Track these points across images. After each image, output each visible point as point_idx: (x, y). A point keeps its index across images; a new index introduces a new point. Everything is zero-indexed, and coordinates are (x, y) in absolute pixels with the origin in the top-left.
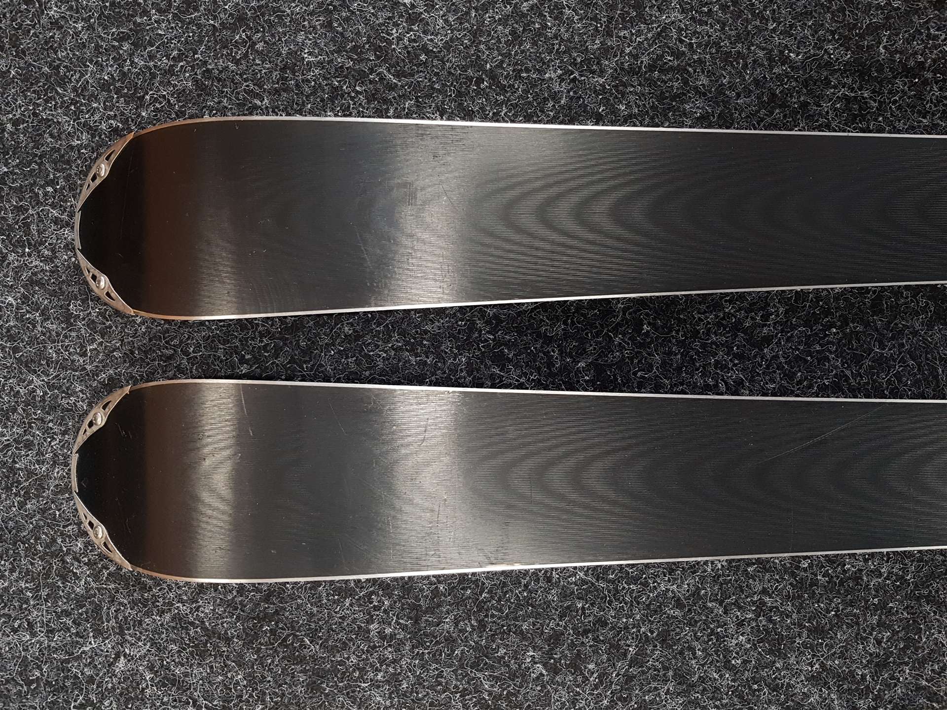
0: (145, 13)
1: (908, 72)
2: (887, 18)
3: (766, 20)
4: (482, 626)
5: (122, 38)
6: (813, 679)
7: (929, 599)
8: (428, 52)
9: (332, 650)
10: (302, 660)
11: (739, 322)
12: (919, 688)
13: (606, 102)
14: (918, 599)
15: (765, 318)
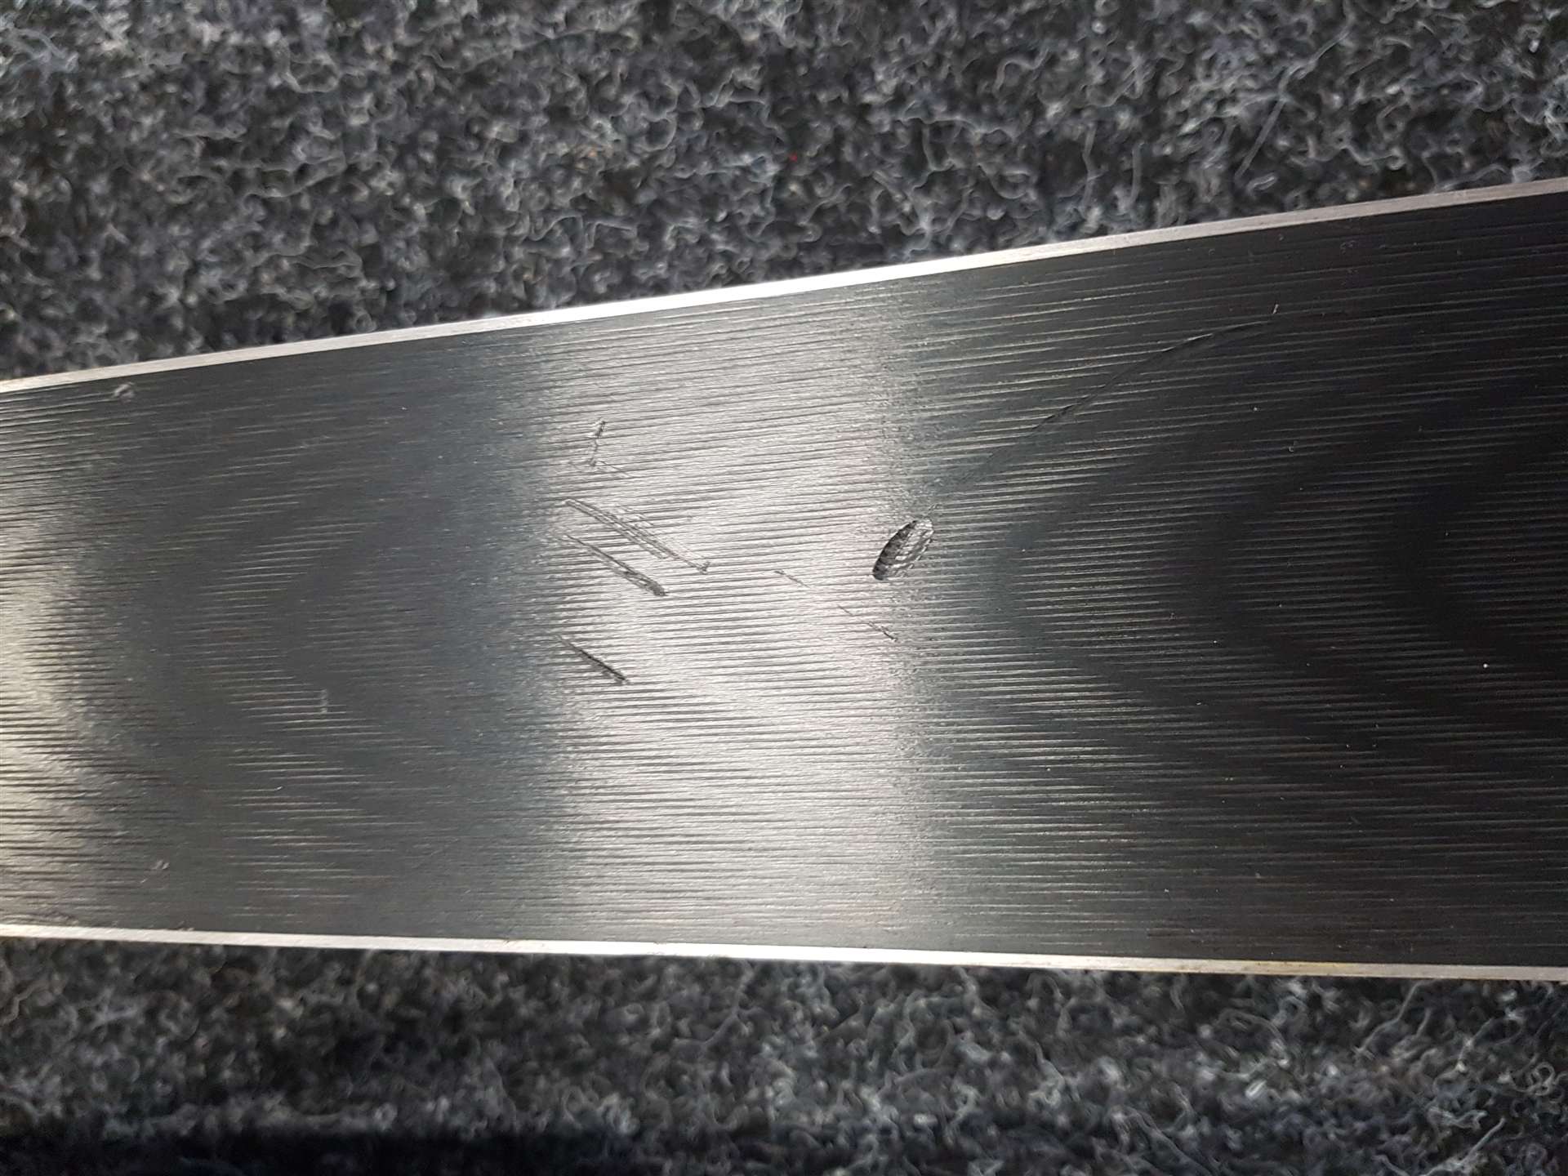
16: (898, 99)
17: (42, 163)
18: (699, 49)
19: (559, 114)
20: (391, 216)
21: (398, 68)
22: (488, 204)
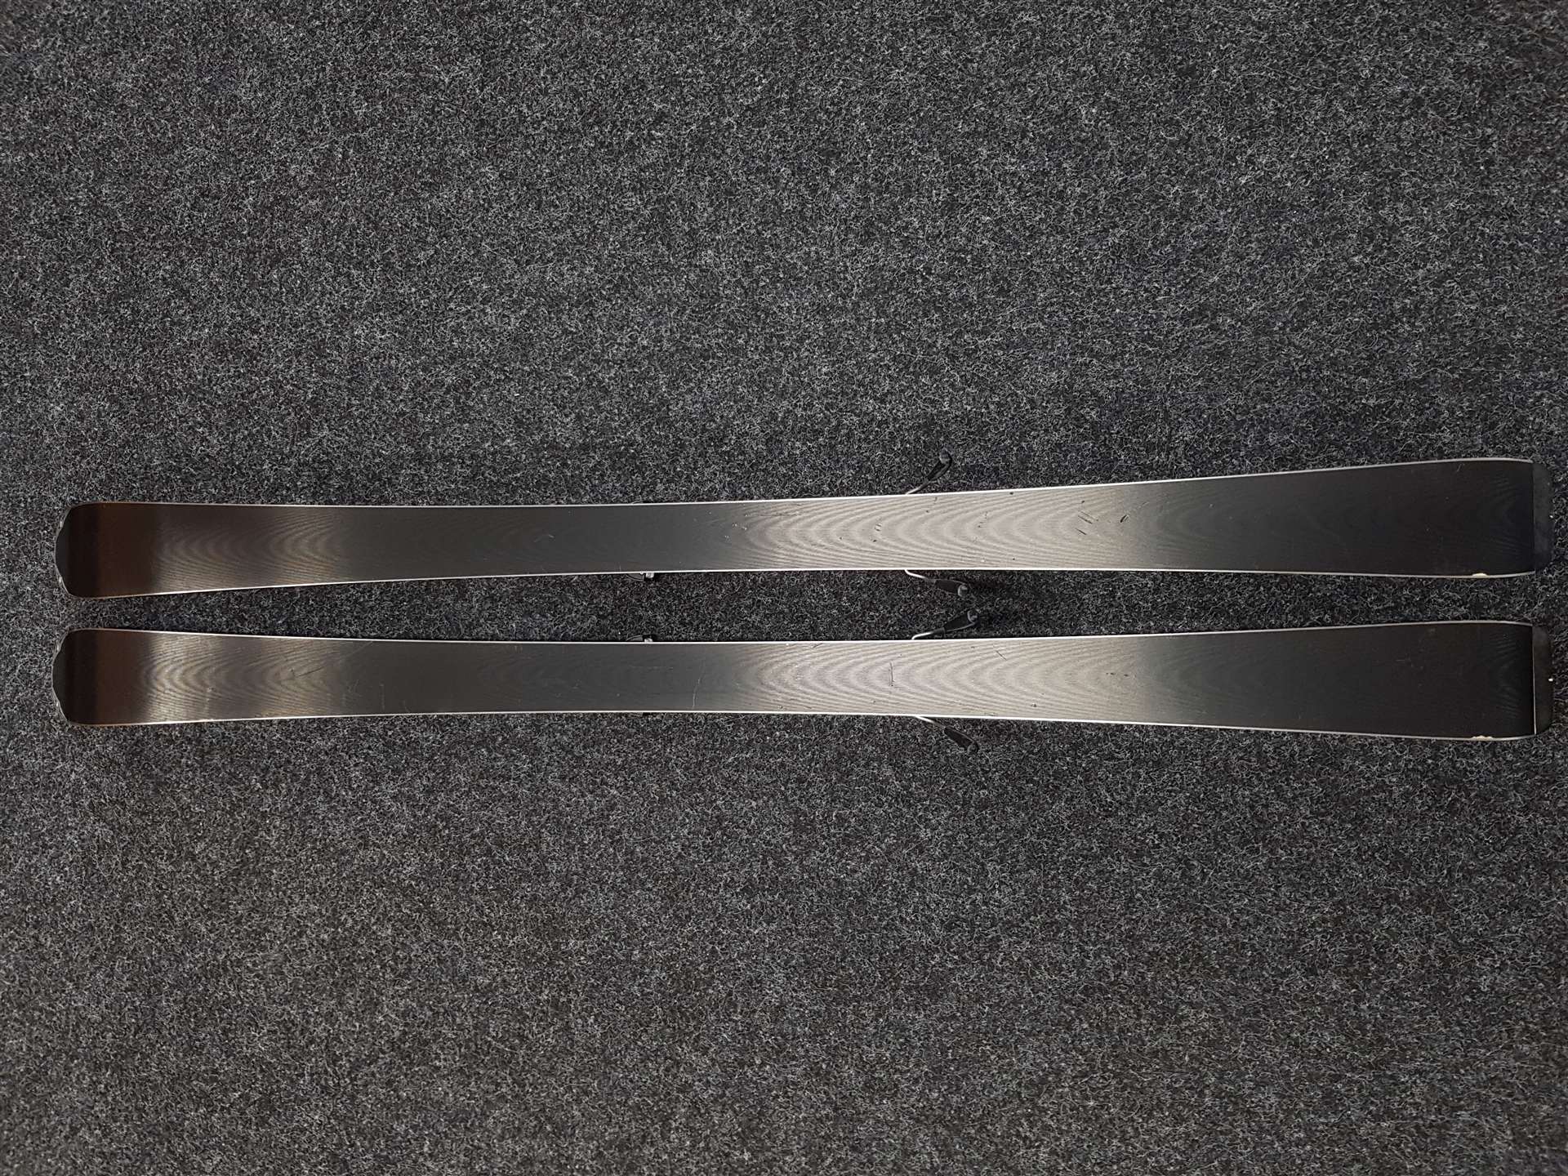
0: (86, 441)
1: (444, 458)
2: (434, 428)
3: (370, 434)
4: (232, 761)
5: (76, 454)
6: (394, 798)
7: (456, 755)
8: (208, 456)
9: (166, 772)
10: (150, 777)
11: (357, 599)
12: (449, 806)
13: (291, 481)
14: (450, 755)
15: (370, 596)
16: (1118, 432)
17: (928, 433)
18: (1077, 419)
19: (1046, 431)
20: (1009, 449)
21: (1012, 419)
22: (1031, 449)
